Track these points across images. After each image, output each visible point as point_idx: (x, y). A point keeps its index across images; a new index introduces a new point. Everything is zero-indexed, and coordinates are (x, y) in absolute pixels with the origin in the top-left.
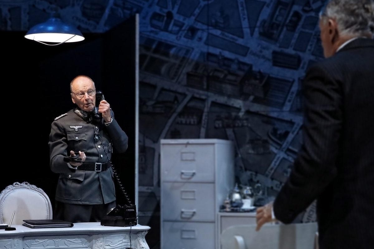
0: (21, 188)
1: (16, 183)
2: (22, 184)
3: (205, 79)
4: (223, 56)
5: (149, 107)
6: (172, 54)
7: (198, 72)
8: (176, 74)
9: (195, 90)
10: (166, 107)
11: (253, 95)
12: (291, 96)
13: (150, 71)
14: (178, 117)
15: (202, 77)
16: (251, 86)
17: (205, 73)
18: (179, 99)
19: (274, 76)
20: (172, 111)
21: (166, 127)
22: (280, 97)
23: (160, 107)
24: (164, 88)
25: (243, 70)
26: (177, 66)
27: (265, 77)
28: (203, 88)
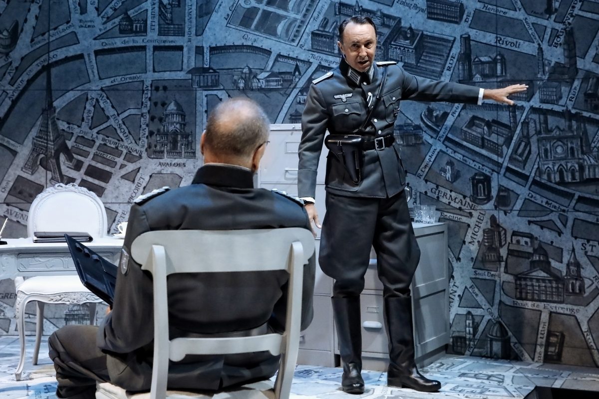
0: (66, 191)
1: (59, 184)
2: (67, 186)
4: (361, 6)
5: (261, 81)
6: (292, 5)
7: (327, 30)
8: (296, 34)
9: (322, 55)
10: (284, 81)
11: (401, 61)
12: (451, 62)
13: (263, 31)
14: (300, 94)
15: (332, 38)
16: (400, 49)
17: (336, 32)
18: (301, 69)
19: (429, 34)
20: (292, 86)
21: (284, 108)
22: (437, 63)
23: (276, 81)
24: (282, 54)
25: (388, 26)
26: (298, 23)
27: (418, 34)
28: (333, 53)
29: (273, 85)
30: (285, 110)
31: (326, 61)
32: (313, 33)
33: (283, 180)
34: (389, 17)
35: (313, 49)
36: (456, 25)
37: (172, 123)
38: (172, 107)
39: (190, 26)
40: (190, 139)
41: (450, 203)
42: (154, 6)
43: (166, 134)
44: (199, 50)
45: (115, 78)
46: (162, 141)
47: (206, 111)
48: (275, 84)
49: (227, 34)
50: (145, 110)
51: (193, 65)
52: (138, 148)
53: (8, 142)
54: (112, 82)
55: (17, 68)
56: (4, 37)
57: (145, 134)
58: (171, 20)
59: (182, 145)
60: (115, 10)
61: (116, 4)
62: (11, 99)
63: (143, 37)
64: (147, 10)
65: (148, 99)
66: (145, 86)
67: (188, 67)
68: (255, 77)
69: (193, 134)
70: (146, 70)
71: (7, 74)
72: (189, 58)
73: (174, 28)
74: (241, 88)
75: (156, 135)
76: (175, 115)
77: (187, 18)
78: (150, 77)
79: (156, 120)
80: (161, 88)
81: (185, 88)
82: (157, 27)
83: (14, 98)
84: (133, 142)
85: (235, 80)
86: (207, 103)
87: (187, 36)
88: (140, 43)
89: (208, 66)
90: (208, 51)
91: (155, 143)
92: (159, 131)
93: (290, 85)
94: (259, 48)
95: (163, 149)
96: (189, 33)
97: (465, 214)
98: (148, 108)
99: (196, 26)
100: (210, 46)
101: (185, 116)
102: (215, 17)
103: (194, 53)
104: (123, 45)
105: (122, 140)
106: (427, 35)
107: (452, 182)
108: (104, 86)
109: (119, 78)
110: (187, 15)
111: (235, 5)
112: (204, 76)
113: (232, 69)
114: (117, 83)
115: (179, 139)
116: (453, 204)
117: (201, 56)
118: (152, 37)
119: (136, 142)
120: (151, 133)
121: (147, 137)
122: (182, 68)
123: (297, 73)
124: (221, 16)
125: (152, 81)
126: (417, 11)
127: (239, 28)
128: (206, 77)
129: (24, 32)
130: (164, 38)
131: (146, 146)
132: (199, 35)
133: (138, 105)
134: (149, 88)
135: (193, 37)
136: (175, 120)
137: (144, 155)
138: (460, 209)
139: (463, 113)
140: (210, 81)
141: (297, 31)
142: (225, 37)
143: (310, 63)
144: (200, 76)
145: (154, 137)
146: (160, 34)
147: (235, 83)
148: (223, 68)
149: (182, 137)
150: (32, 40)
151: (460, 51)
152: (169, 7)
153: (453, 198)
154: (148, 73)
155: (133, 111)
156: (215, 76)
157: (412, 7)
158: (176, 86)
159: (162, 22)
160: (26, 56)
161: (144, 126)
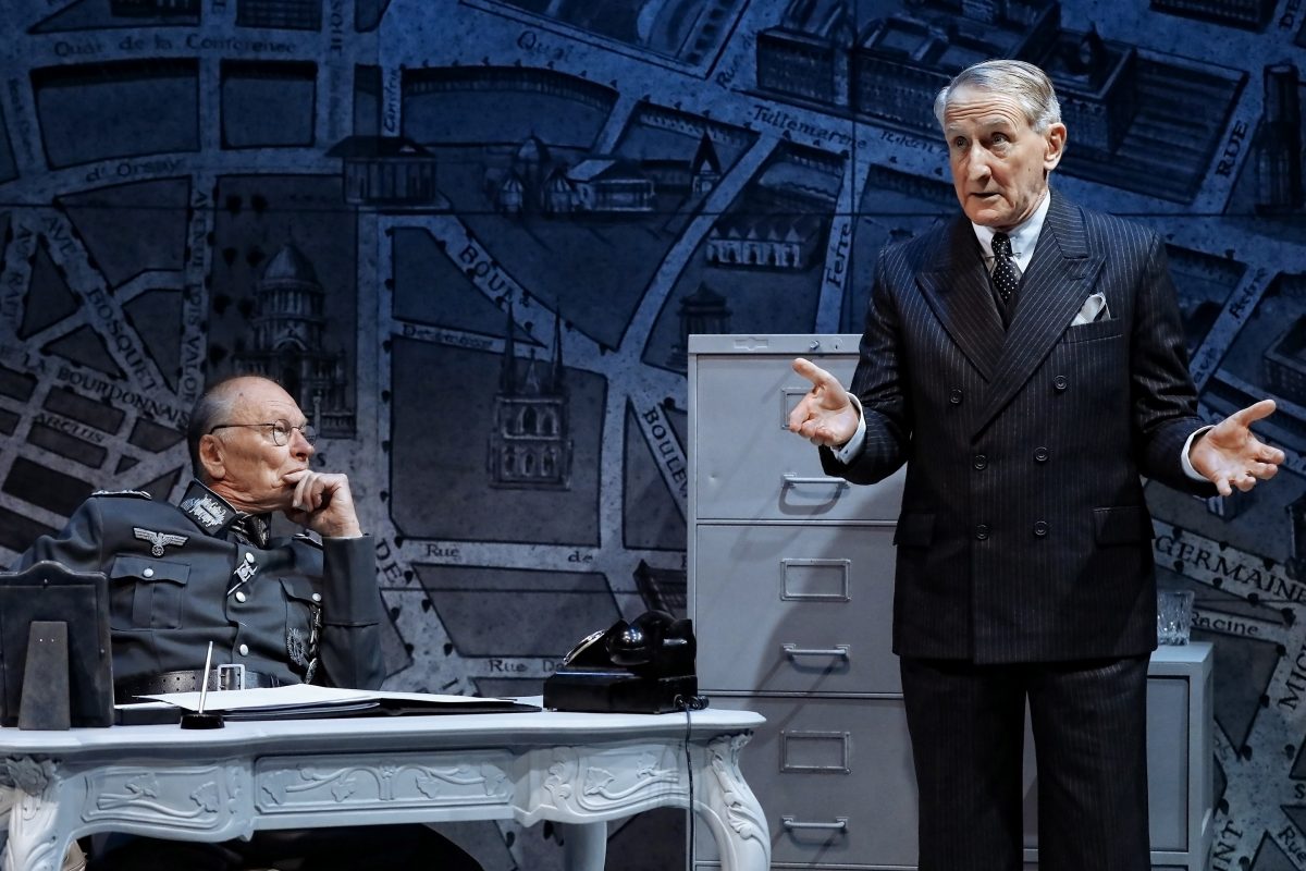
3: (843, 64)
5: (580, 187)
7: (811, 29)
8: (705, 38)
9: (793, 112)
10: (661, 189)
12: (1233, 148)
13: (586, 23)
14: (715, 233)
15: (828, 56)
17: (841, 37)
18: (719, 152)
19: (1157, 57)
20: (689, 207)
21: (659, 277)
22: (1185, 150)
23: (633, 189)
24: (653, 101)
25: (1018, 28)
26: (711, 4)
27: (1118, 58)
28: (832, 104)
29: (621, 202)
30: (663, 285)
31: (808, 129)
32: (762, 38)
33: (776, 513)
35: (762, 91)
36: (1250, 36)
37: (283, 322)
38: (281, 266)
40: (339, 372)
41: (1218, 581)
43: (264, 356)
44: (368, 79)
45: (100, 165)
47: (390, 284)
48: (630, 198)
49: (461, 31)
50: (196, 277)
51: (347, 129)
52: (176, 402)
54: (89, 179)
57: (195, 356)
59: (314, 391)
63: (188, 30)
65: (204, 239)
66: (195, 196)
67: (332, 134)
68: (561, 172)
69: (348, 357)
70: (199, 142)
72: (335, 104)
73: (286, 2)
74: (513, 209)
75: (233, 360)
76: (291, 296)
78: (210, 164)
79: (232, 311)
80: (246, 203)
81: (323, 203)
84: (160, 381)
85: (491, 183)
86: (394, 257)
87: (327, 28)
88: (178, 51)
89: (396, 134)
90: (397, 83)
92: (240, 345)
93: (683, 203)
94: (574, 79)
96: (336, 20)
97: (1270, 615)
98: (207, 268)
100: (402, 67)
101: (321, 297)
103: (351, 87)
104: (125, 55)
105: (124, 376)
106: (1150, 63)
107: (1227, 519)
108: (63, 191)
109: (110, 167)
112: (381, 167)
113: (480, 145)
114: (103, 182)
115: (304, 373)
116: (1229, 584)
117: (372, 101)
118: (219, 28)
119: (167, 384)
120: (217, 354)
121: (203, 367)
122: (313, 137)
123: (706, 166)
125: (219, 177)
127: (503, 11)
128: (388, 168)
130: (255, 34)
132: (370, 29)
133: (174, 257)
134: (210, 202)
135: (348, 35)
136: (290, 310)
138: (1253, 599)
139: (1269, 308)
140: (402, 181)
141: (708, 29)
142: (458, 39)
143: (750, 136)
144: (368, 164)
145: (225, 366)
146: (243, 20)
147: (492, 191)
148: (450, 139)
149: (315, 369)
151: (1264, 117)
153: (1230, 566)
154: (204, 150)
155: (159, 280)
156: (422, 166)
158: (293, 197)
161: (192, 331)
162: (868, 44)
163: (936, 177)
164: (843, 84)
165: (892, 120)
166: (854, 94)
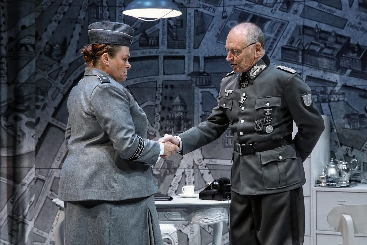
3: (300, 53)
4: (320, 29)
6: (267, 27)
7: (293, 45)
8: (270, 48)
9: (289, 64)
11: (350, 68)
15: (297, 51)
16: (349, 60)
17: (300, 47)
25: (340, 43)
26: (271, 40)
27: (364, 50)
28: (298, 62)
32: (283, 48)
34: (342, 37)
35: (283, 59)
37: (177, 112)
38: (177, 100)
39: (189, 42)
40: (190, 123)
42: (164, 27)
43: (173, 119)
44: (196, 59)
45: (137, 79)
46: (170, 124)
47: (201, 103)
49: (217, 48)
50: (158, 102)
51: (192, 70)
52: (153, 129)
53: (61, 125)
54: (134, 82)
55: (66, 71)
56: (57, 49)
57: (158, 119)
58: (176, 37)
59: (184, 127)
60: (136, 29)
61: (137, 25)
62: (63, 94)
63: (156, 50)
64: (159, 30)
65: (160, 94)
66: (158, 85)
67: (188, 71)
69: (192, 119)
70: (158, 73)
71: (59, 75)
72: (189, 65)
73: (179, 43)
75: (166, 120)
76: (179, 106)
77: (187, 36)
78: (161, 78)
79: (166, 110)
80: (169, 86)
81: (186, 86)
82: (166, 42)
83: (65, 93)
84: (150, 125)
86: (202, 98)
87: (187, 49)
88: (154, 54)
89: (203, 71)
90: (203, 60)
91: (166, 126)
92: (168, 117)
95: (171, 130)
96: (189, 46)
98: (160, 101)
99: (194, 42)
100: (204, 56)
101: (186, 106)
102: (208, 35)
103: (193, 61)
104: (142, 55)
108: (129, 84)
109: (139, 79)
110: (187, 33)
111: (223, 27)
112: (199, 78)
113: (221, 73)
114: (137, 82)
115: (182, 123)
117: (197, 64)
118: (163, 49)
119: (152, 125)
120: (162, 119)
121: (160, 122)
122: (184, 72)
124: (213, 34)
125: (163, 81)
126: (363, 32)
128: (201, 79)
129: (71, 45)
130: (171, 50)
131: (159, 128)
132: (196, 48)
133: (153, 98)
134: (161, 86)
135: (192, 50)
136: (179, 109)
137: (158, 134)
140: (204, 81)
141: (271, 46)
142: (216, 50)
144: (197, 78)
145: (164, 122)
146: (168, 47)
148: (214, 72)
149: (185, 122)
150: (77, 51)
152: (174, 27)
154: (160, 75)
155: (150, 103)
156: (208, 78)
157: (360, 29)
158: (180, 85)
159: (170, 38)
160: (72, 62)
161: (157, 114)
162: (306, 48)
163: (321, 78)
164: (300, 58)
165: (312, 65)
166: (303, 60)
